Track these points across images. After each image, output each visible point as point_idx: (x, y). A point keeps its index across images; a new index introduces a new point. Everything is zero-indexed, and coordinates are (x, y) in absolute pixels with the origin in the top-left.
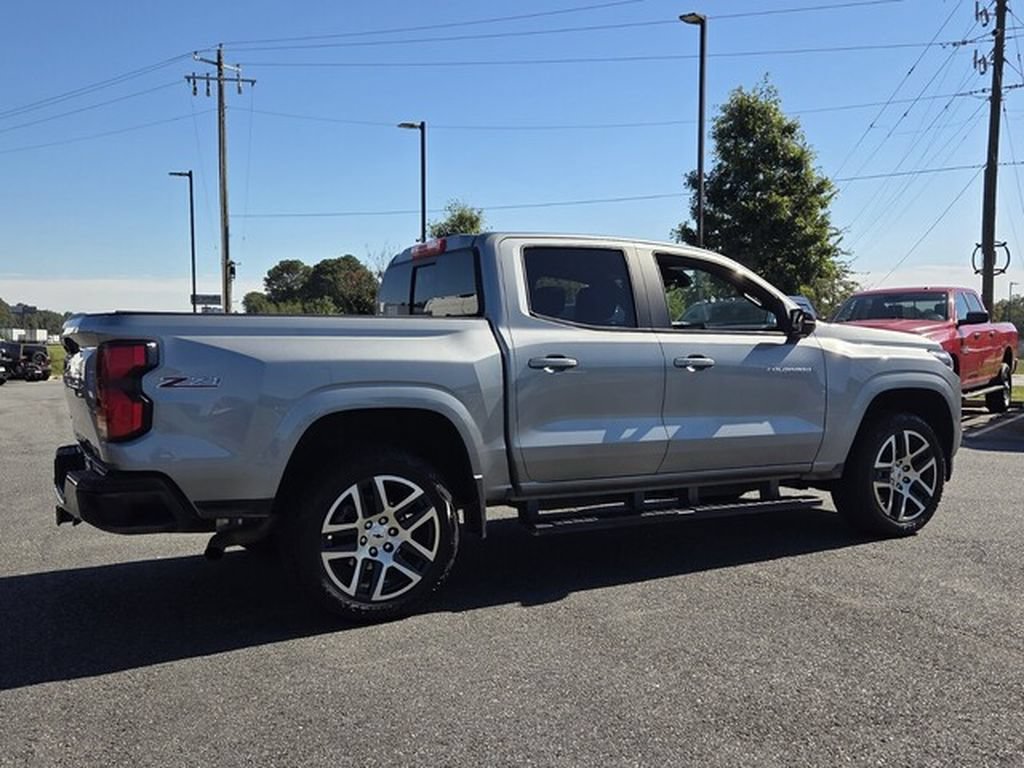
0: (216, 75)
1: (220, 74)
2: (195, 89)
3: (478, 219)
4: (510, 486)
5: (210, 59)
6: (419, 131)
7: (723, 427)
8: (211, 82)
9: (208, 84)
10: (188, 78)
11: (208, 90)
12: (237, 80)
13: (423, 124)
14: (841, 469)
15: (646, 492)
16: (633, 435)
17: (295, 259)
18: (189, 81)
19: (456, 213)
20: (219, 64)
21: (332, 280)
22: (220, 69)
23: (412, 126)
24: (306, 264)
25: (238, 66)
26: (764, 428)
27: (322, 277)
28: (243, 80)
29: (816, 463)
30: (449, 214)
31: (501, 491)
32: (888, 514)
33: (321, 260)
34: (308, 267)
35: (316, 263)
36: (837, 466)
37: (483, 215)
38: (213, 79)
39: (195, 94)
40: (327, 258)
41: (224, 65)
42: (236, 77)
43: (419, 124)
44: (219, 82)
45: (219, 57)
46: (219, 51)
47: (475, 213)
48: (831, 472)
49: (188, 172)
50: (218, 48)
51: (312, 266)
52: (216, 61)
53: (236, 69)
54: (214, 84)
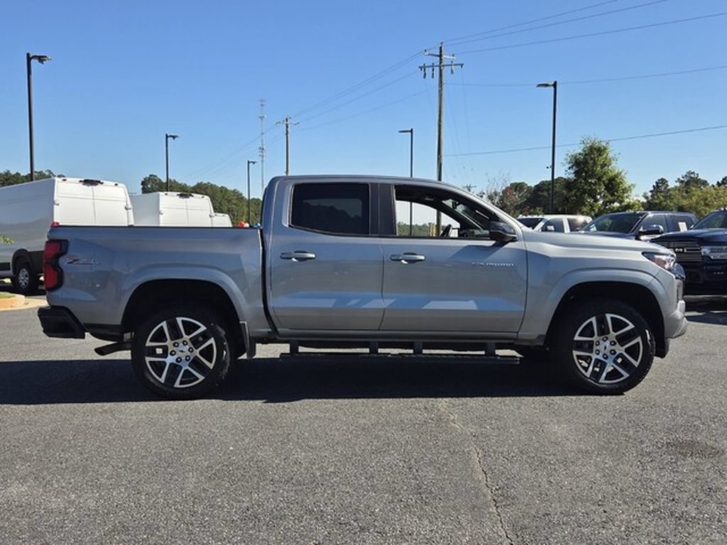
0: (438, 64)
1: (441, 63)
2: (425, 74)
3: (605, 149)
4: (270, 330)
5: (436, 54)
6: (552, 88)
7: (432, 302)
8: (435, 68)
9: (433, 70)
10: (421, 68)
11: (433, 74)
12: (451, 65)
13: (555, 83)
14: (543, 338)
15: (379, 342)
16: (356, 304)
17: (521, 181)
18: (421, 69)
19: (588, 145)
20: (440, 56)
21: (547, 196)
22: (441, 59)
23: (547, 85)
24: (529, 185)
25: (453, 55)
26: (470, 305)
27: (541, 193)
28: (455, 65)
29: (520, 333)
30: (582, 146)
31: (264, 332)
32: (588, 376)
33: (540, 181)
34: (530, 187)
35: (535, 184)
36: (540, 336)
37: (610, 144)
38: (436, 66)
39: (425, 77)
40: (544, 180)
41: (444, 56)
42: (450, 63)
43: (553, 83)
44: (440, 68)
45: (441, 51)
46: (441, 48)
47: (604, 144)
48: (535, 340)
49: (410, 130)
50: (440, 45)
51: (533, 186)
52: (438, 54)
53: (452, 58)
54: (437, 69)
